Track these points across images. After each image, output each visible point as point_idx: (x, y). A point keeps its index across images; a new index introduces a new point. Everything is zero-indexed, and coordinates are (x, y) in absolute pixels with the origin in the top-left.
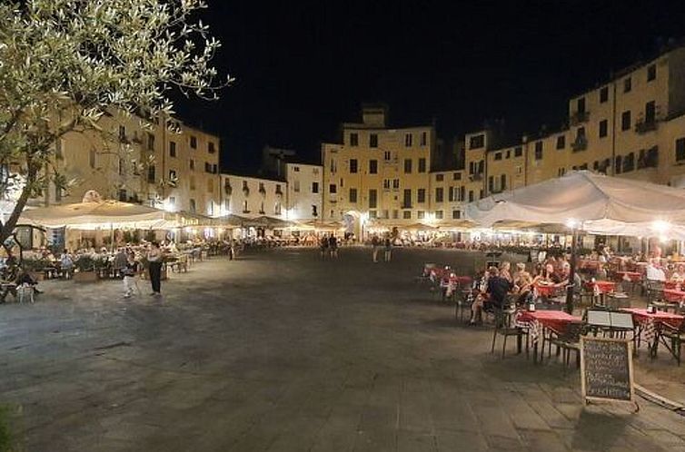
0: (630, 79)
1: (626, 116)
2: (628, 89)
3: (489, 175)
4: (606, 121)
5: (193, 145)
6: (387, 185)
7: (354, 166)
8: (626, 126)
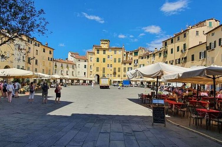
0: (179, 37)
1: (178, 47)
2: (179, 40)
3: (140, 64)
4: (172, 49)
5: (44, 51)
6: (108, 66)
7: (98, 60)
8: (178, 50)
